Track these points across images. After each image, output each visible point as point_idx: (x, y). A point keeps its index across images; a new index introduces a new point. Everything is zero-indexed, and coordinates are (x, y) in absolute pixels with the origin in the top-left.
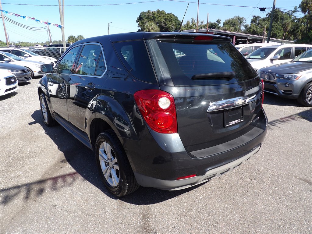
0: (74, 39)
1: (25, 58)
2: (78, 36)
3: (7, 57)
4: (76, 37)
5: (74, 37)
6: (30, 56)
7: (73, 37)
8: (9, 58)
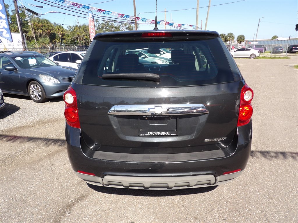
0: (224, 36)
1: (160, 55)
2: (228, 34)
3: (144, 55)
4: (226, 35)
5: (225, 35)
6: (164, 53)
7: (223, 35)
8: (145, 56)
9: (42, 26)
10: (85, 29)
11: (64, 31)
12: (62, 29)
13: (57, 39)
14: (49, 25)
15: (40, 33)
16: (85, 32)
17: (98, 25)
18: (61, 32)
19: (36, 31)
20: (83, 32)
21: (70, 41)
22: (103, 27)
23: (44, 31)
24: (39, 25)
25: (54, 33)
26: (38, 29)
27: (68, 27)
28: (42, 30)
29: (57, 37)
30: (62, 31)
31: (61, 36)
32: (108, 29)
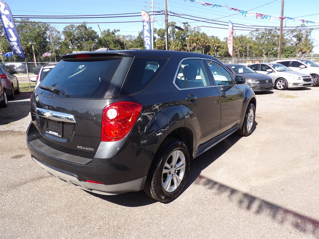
6: (306, 67)
9: (197, 40)
10: (241, 39)
11: (220, 43)
12: (218, 41)
13: (211, 51)
14: (206, 38)
15: (194, 47)
16: (241, 43)
17: (257, 34)
18: (217, 45)
19: (191, 44)
20: (239, 43)
21: (224, 53)
22: (263, 37)
23: (199, 44)
24: (195, 39)
25: (209, 46)
26: (193, 43)
27: (224, 39)
28: (197, 43)
29: (211, 50)
30: (218, 43)
31: (216, 48)
32: (269, 38)
